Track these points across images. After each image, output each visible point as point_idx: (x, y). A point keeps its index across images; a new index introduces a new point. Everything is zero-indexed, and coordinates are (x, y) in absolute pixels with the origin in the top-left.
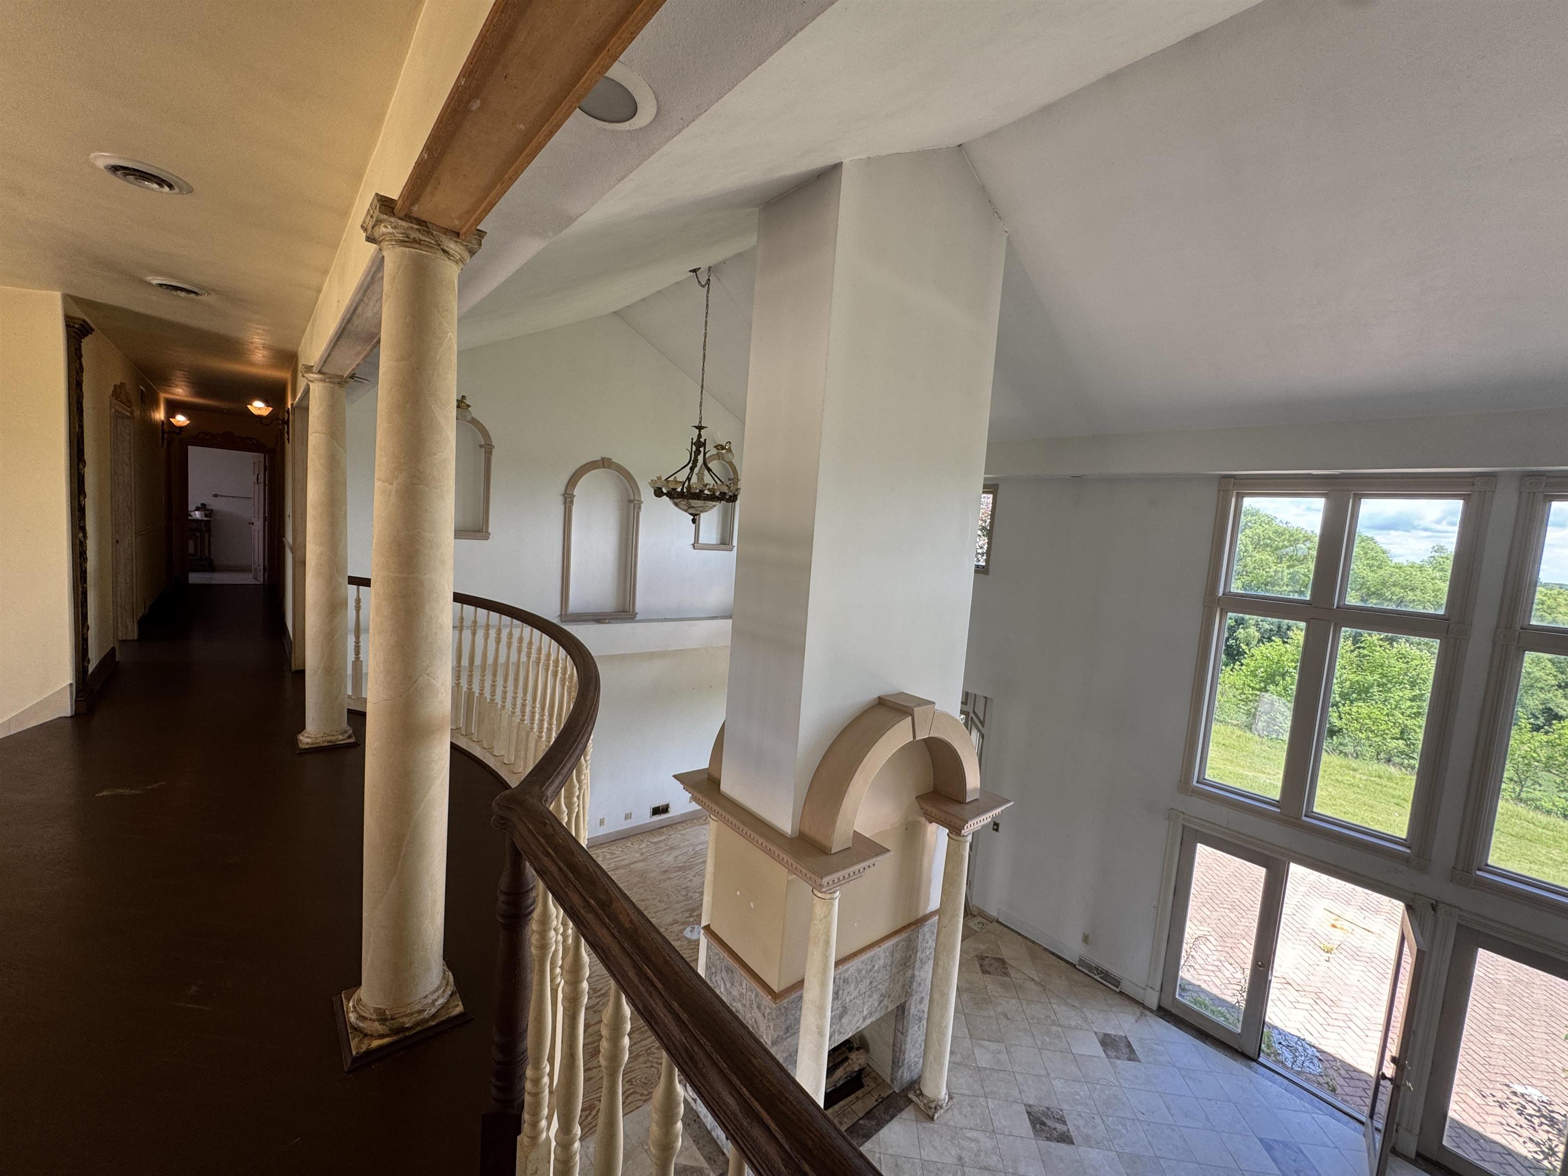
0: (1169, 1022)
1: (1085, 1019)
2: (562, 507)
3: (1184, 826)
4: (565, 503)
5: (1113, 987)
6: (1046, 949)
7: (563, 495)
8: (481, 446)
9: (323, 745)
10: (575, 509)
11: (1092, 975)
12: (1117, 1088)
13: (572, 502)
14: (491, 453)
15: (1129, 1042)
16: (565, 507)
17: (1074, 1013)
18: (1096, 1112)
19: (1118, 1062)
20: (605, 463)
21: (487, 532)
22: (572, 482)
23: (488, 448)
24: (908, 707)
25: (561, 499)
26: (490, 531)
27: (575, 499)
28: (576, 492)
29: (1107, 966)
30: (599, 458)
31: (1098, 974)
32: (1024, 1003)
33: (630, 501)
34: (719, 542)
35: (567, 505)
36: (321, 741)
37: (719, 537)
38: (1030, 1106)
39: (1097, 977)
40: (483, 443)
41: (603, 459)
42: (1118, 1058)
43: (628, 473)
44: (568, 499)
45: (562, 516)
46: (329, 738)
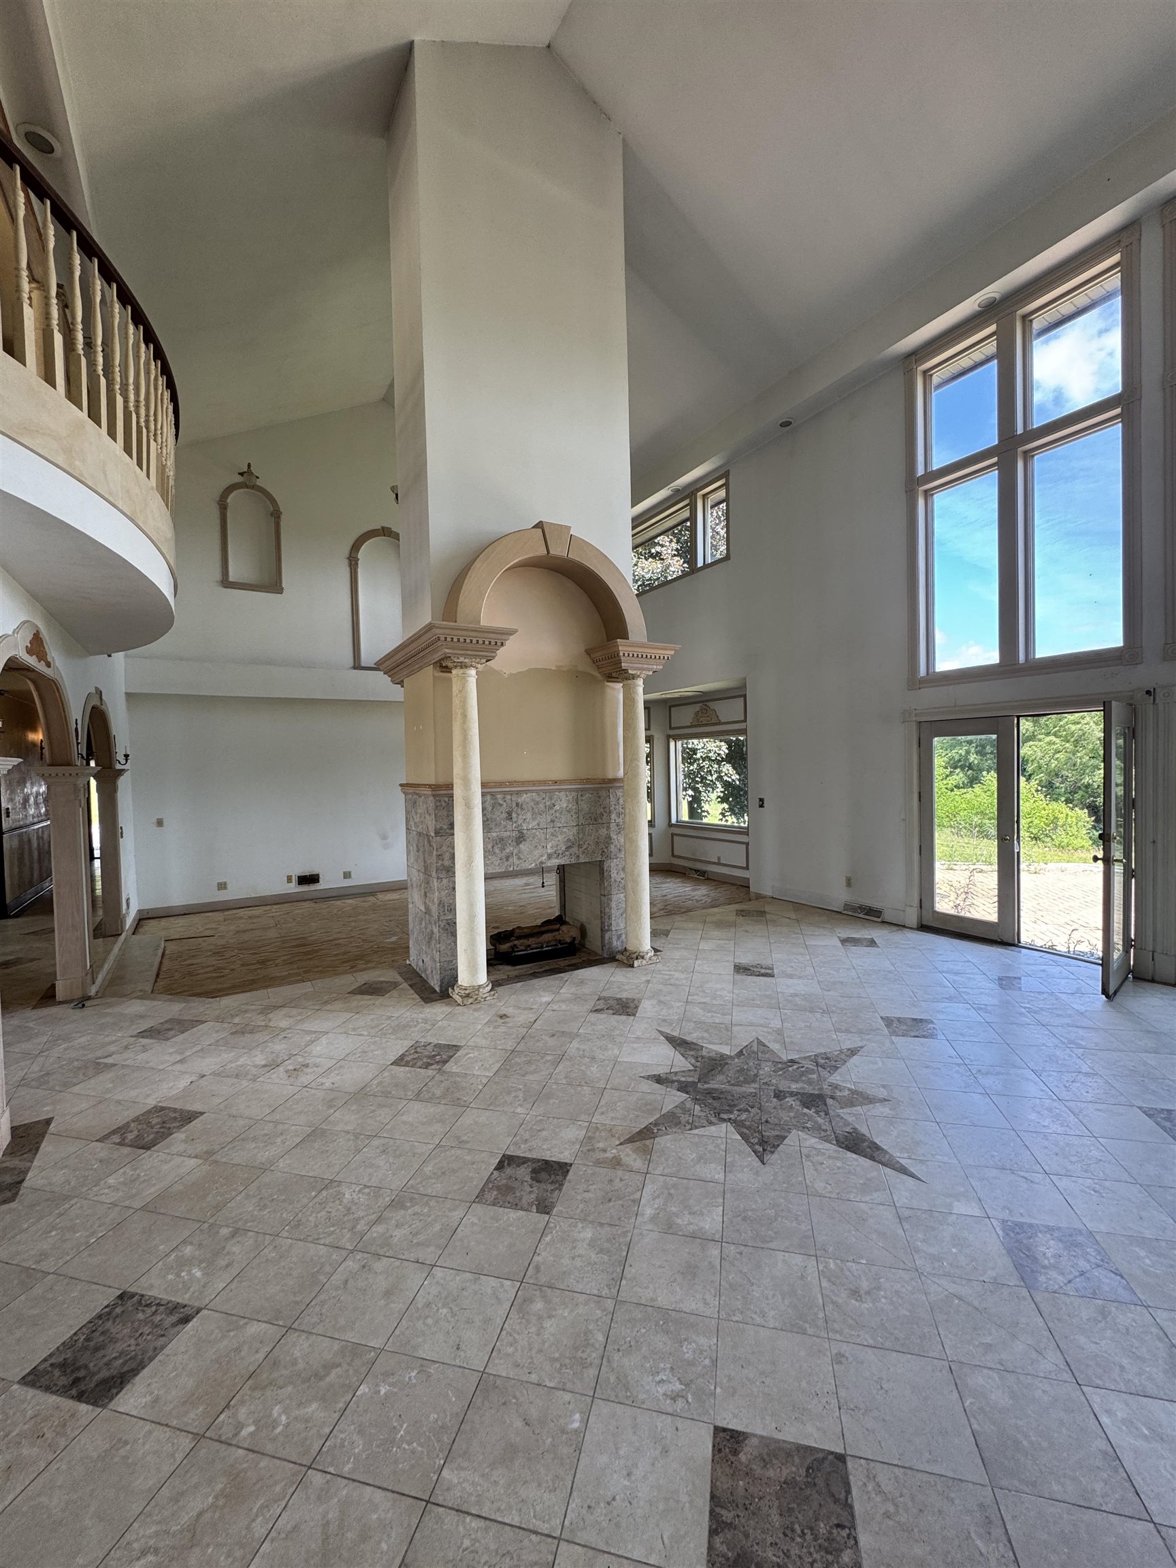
2: (348, 569)
3: (918, 723)
4: (350, 565)
7: (348, 558)
8: (270, 512)
10: (360, 571)
11: (856, 915)
13: (357, 564)
14: (279, 519)
16: (351, 569)
20: (384, 532)
21: (281, 587)
22: (356, 547)
23: (276, 515)
25: (346, 562)
26: (283, 587)
27: (359, 562)
28: (360, 556)
29: (869, 901)
30: (379, 527)
31: (862, 912)
35: (352, 567)
40: (271, 509)
41: (382, 528)
44: (353, 563)
45: (349, 575)
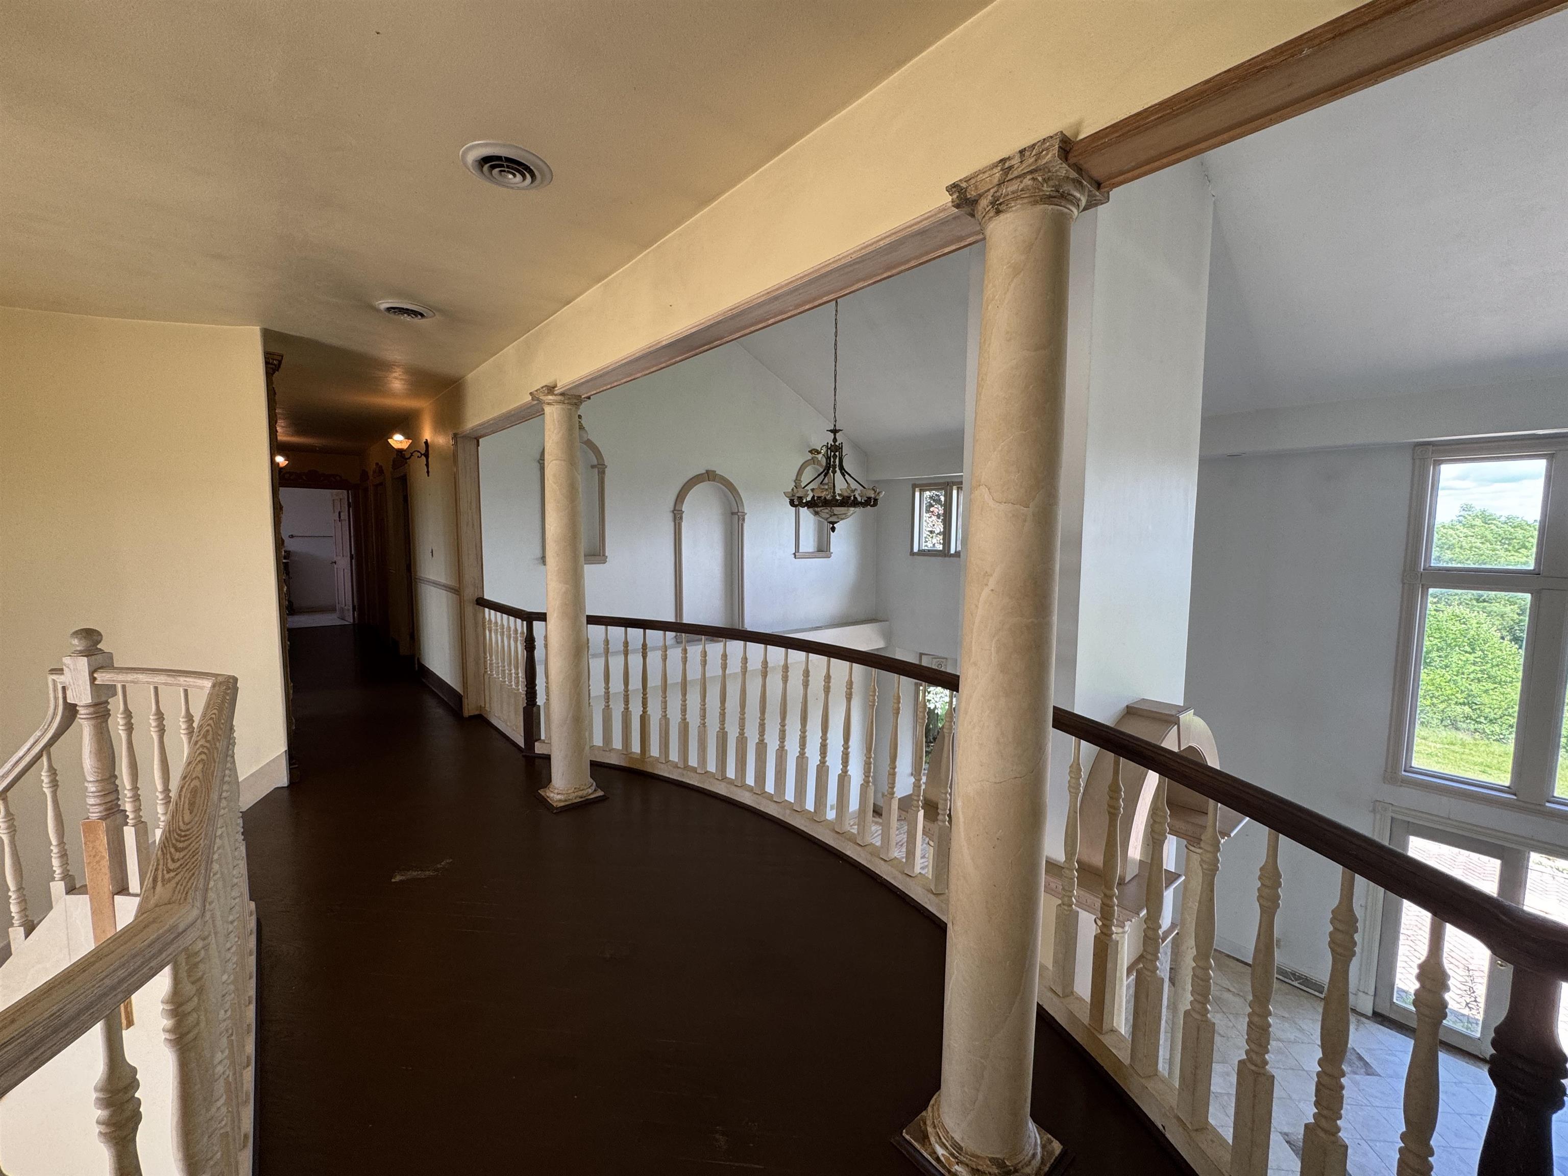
0: (1391, 1029)
1: (1301, 1030)
2: (672, 524)
3: (1392, 818)
4: (675, 520)
5: (1317, 994)
6: (1228, 956)
7: (673, 512)
8: (593, 467)
9: (576, 801)
10: (684, 525)
11: (1290, 981)
12: (1369, 1108)
13: (681, 518)
14: (604, 472)
15: (1358, 1054)
16: (675, 525)
17: (1286, 1025)
18: (1359, 1137)
19: (1357, 1077)
20: (710, 476)
21: (604, 555)
22: (680, 498)
23: (600, 468)
24: (1172, 716)
25: (670, 516)
26: (607, 554)
27: (684, 515)
28: (684, 507)
29: (1304, 971)
30: (704, 472)
31: (1296, 980)
32: (1231, 1017)
33: (733, 514)
34: (816, 550)
35: (677, 522)
36: (574, 798)
37: (816, 544)
38: (1286, 1134)
39: (1296, 984)
40: (595, 462)
41: (707, 472)
42: (1355, 1073)
43: (732, 484)
44: (677, 516)
45: (673, 532)
46: (580, 793)
